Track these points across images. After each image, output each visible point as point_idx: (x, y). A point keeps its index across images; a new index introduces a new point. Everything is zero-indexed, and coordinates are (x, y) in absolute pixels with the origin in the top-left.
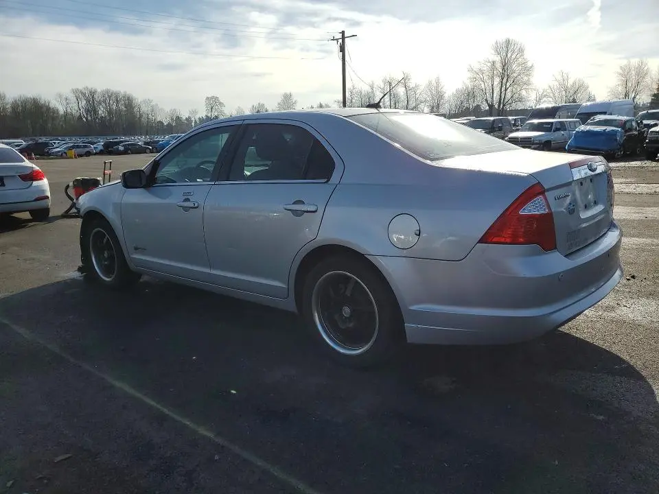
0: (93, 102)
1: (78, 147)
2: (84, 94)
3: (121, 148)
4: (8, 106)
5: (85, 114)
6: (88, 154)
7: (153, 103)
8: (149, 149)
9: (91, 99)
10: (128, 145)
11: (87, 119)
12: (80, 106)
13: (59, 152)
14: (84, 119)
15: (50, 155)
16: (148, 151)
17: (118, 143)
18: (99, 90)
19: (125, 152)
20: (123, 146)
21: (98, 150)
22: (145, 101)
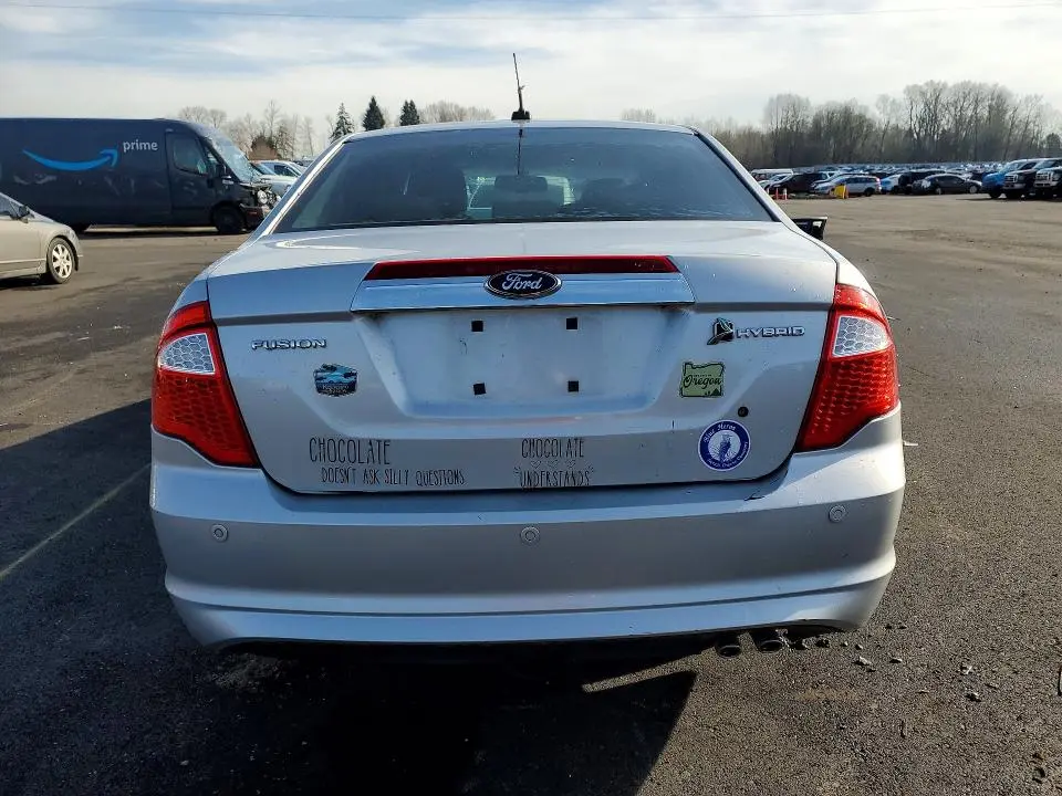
0: (935, 106)
1: (856, 181)
2: (923, 94)
3: (926, 184)
4: (810, 120)
5: (917, 125)
6: (870, 192)
7: (1043, 102)
8: (977, 186)
9: (932, 101)
10: (940, 178)
11: (918, 134)
12: (914, 113)
13: (826, 188)
14: (915, 135)
15: (813, 191)
16: (974, 189)
17: (923, 176)
18: (950, 85)
19: (931, 191)
20: (929, 180)
21: (889, 188)
22: (1028, 99)
